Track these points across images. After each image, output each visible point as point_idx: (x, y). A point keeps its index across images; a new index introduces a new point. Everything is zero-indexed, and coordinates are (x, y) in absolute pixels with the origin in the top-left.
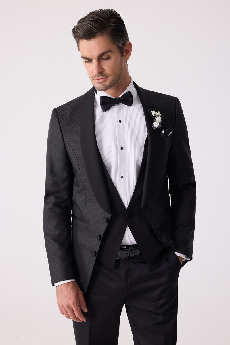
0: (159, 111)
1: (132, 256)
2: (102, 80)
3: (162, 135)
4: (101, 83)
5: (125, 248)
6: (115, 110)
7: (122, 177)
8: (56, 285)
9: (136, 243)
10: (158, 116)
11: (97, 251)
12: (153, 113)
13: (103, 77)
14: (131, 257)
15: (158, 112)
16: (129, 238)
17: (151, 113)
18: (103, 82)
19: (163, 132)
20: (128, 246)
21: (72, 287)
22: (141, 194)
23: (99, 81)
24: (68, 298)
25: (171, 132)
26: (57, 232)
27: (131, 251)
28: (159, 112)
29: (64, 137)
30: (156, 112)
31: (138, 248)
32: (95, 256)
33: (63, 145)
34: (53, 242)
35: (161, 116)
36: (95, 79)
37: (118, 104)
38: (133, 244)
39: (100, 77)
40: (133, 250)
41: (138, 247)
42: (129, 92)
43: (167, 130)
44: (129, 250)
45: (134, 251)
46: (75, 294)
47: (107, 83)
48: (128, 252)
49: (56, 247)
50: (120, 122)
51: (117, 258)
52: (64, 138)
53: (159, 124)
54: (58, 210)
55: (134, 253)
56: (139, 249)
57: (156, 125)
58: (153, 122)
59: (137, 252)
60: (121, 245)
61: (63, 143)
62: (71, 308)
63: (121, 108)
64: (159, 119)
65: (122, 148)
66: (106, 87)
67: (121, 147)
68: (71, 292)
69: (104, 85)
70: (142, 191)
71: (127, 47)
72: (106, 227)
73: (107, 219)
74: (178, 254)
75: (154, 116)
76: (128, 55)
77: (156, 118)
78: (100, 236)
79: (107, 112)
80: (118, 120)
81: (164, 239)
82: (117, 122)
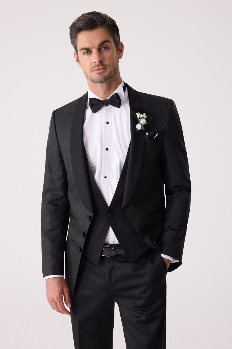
0: (144, 113)
1: (115, 255)
2: (101, 71)
4: (100, 74)
5: (108, 246)
6: (104, 110)
7: (106, 177)
9: (118, 243)
10: (143, 118)
11: (82, 247)
12: (138, 115)
13: (102, 67)
14: (114, 256)
16: (112, 238)
17: (136, 115)
18: (102, 72)
19: (147, 134)
20: (111, 245)
23: (99, 72)
27: (114, 250)
29: (58, 137)
30: (141, 114)
32: (80, 252)
35: (146, 119)
36: (94, 71)
38: (116, 243)
39: (100, 67)
41: (120, 246)
42: (117, 94)
44: (112, 249)
45: (117, 250)
47: (106, 74)
48: (110, 250)
50: (108, 123)
53: (141, 127)
55: (118, 252)
56: (122, 248)
57: (139, 127)
58: (136, 124)
59: (121, 252)
60: (105, 243)
62: (55, 302)
63: (109, 109)
64: (143, 121)
66: (105, 78)
67: (106, 148)
69: (103, 75)
70: (124, 192)
71: (120, 47)
72: (89, 225)
73: (90, 217)
74: (163, 256)
75: (138, 118)
76: (121, 54)
77: (140, 120)
78: (84, 233)
79: (97, 114)
80: (105, 122)
81: (147, 240)
82: (105, 123)
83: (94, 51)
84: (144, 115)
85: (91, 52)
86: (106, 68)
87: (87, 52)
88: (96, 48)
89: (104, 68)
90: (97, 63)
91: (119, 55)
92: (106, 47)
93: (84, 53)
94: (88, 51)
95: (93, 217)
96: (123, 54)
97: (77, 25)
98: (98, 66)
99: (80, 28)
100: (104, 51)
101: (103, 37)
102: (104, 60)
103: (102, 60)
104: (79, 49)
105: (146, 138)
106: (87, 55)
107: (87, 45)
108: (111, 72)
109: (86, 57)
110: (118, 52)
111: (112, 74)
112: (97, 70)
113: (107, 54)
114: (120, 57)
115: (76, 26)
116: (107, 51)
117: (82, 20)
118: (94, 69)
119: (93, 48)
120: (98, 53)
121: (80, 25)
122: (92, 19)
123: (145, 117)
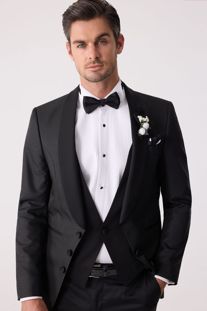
0: (147, 117)
2: (97, 68)
3: (149, 144)
4: (95, 71)
5: (99, 266)
6: (99, 111)
7: (102, 188)
9: (112, 262)
10: (145, 122)
11: (67, 268)
12: (140, 118)
13: (99, 64)
14: (105, 277)
15: (145, 118)
17: (138, 118)
18: (98, 70)
19: (150, 140)
20: (102, 265)
22: (121, 209)
23: (94, 69)
25: (160, 141)
26: (30, 242)
27: (106, 271)
29: (41, 139)
30: (143, 117)
31: (114, 268)
32: (64, 272)
33: (40, 148)
34: (24, 253)
35: (149, 123)
36: (89, 68)
37: (103, 106)
38: (109, 263)
39: (96, 64)
40: (108, 269)
41: (114, 267)
42: (116, 93)
43: (155, 138)
44: (103, 270)
45: (108, 271)
47: (103, 72)
48: (101, 271)
49: (27, 259)
50: (104, 126)
51: (90, 276)
53: (145, 132)
54: (32, 217)
55: (109, 273)
56: (115, 269)
57: (142, 132)
58: (139, 129)
59: (113, 272)
60: (96, 262)
61: (40, 146)
63: (106, 110)
64: (146, 126)
65: (104, 156)
66: (101, 77)
67: (103, 154)
69: (99, 74)
71: (120, 40)
72: (78, 242)
73: (81, 233)
75: (140, 121)
76: (121, 48)
77: (143, 124)
78: (71, 251)
79: (91, 115)
80: (101, 124)
82: (101, 126)
83: (90, 45)
84: (147, 119)
85: (86, 46)
86: (103, 65)
87: (82, 46)
88: (92, 42)
89: (101, 65)
90: (93, 59)
91: (119, 49)
92: (104, 41)
93: (78, 47)
94: (83, 44)
95: (84, 234)
96: (122, 49)
97: (72, 13)
98: (94, 63)
99: (75, 17)
100: (101, 45)
101: (102, 29)
102: (101, 56)
103: (98, 56)
104: (72, 41)
106: (81, 48)
107: (82, 38)
108: (108, 70)
109: (80, 51)
110: (117, 47)
111: (109, 72)
112: (92, 67)
113: (104, 49)
114: (119, 52)
115: (70, 15)
116: (105, 45)
117: (78, 8)
118: (89, 66)
119: (88, 41)
120: (94, 48)
121: (76, 13)
122: (89, 7)
123: (148, 120)
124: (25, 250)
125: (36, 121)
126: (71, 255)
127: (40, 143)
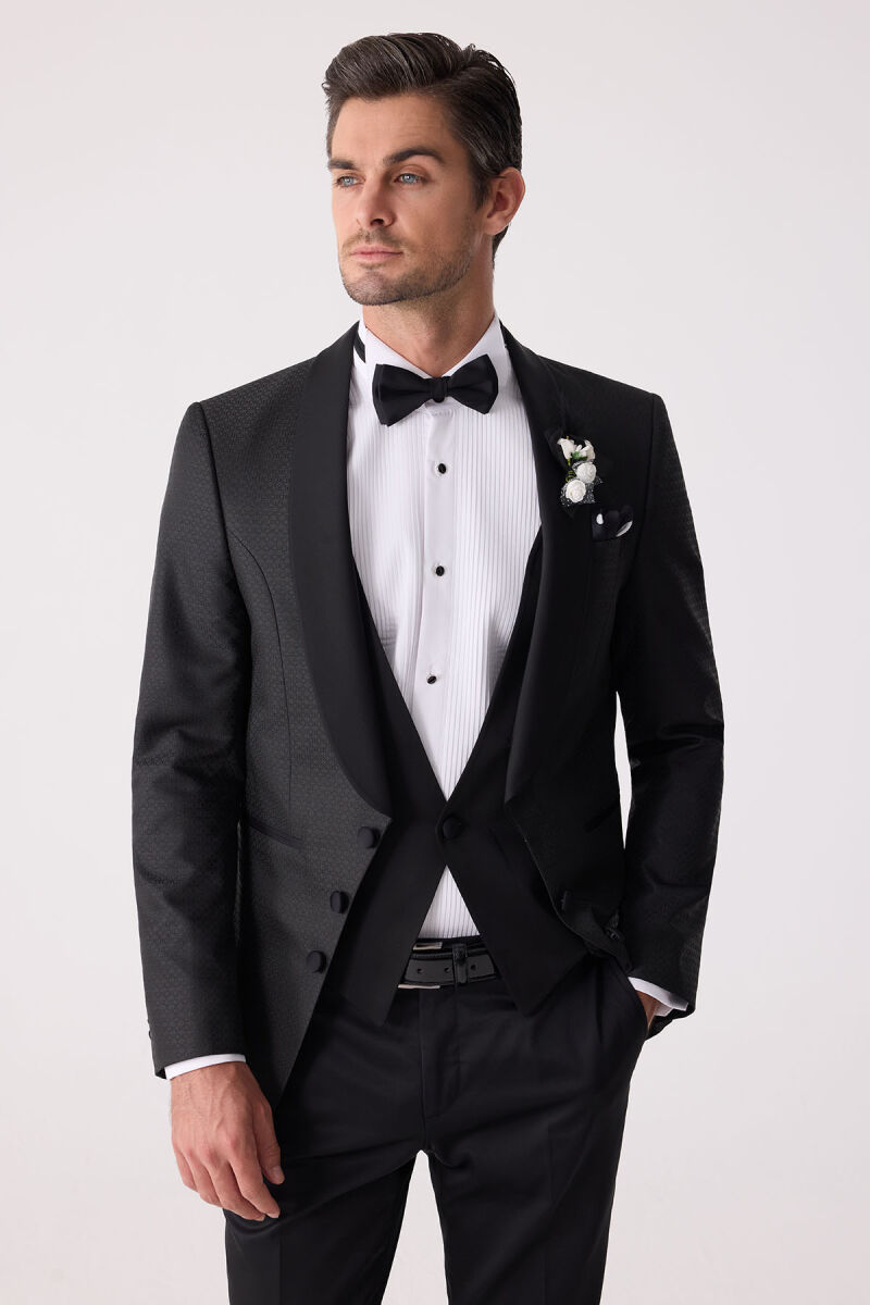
0: (587, 443)
1: (463, 981)
3: (596, 532)
5: (438, 946)
6: (426, 419)
7: (432, 680)
8: (171, 1071)
9: (478, 934)
10: (584, 459)
11: (330, 953)
12: (567, 447)
14: (460, 984)
15: (584, 446)
16: (450, 912)
17: (560, 446)
19: (600, 520)
20: (449, 943)
21: (234, 1082)
22: (507, 751)
24: (216, 1123)
25: (630, 524)
26: (185, 871)
27: (462, 961)
28: (589, 446)
29: (226, 511)
30: (577, 443)
31: (483, 949)
32: (321, 970)
33: (219, 542)
34: (170, 909)
35: (595, 462)
36: (354, 253)
37: (439, 400)
38: (469, 935)
39: (376, 244)
40: (469, 955)
41: (483, 946)
42: (485, 358)
43: (615, 514)
44: (451, 958)
45: (471, 961)
46: (243, 1110)
48: (448, 964)
49: (177, 926)
50: (442, 469)
52: (228, 515)
53: (585, 492)
54: (191, 786)
55: (473, 967)
56: (487, 952)
57: (575, 491)
58: (564, 483)
59: (483, 966)
61: (219, 534)
63: (448, 416)
64: (586, 472)
65: (440, 571)
67: (436, 566)
68: (229, 1101)
70: (509, 740)
71: (503, 186)
72: (368, 862)
73: (375, 832)
74: (638, 984)
75: (567, 456)
77: (576, 468)
78: (344, 896)
79: (397, 429)
80: (433, 464)
81: (585, 924)
82: (432, 469)
84: (587, 450)
86: (400, 253)
93: (339, 182)
95: (386, 832)
100: (405, 186)
103: (383, 216)
105: (594, 535)
123: (592, 456)
124: (173, 900)
125: (206, 450)
126: (342, 911)
127: (218, 524)
